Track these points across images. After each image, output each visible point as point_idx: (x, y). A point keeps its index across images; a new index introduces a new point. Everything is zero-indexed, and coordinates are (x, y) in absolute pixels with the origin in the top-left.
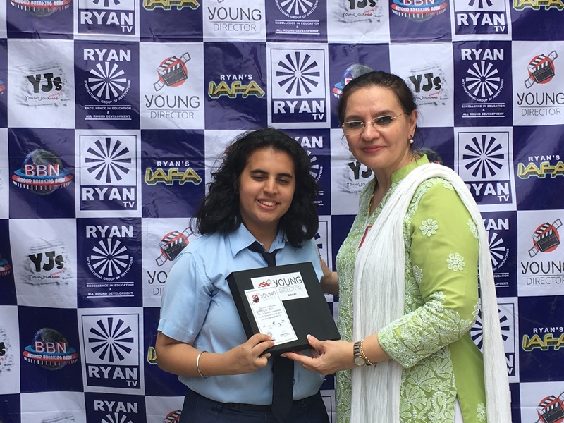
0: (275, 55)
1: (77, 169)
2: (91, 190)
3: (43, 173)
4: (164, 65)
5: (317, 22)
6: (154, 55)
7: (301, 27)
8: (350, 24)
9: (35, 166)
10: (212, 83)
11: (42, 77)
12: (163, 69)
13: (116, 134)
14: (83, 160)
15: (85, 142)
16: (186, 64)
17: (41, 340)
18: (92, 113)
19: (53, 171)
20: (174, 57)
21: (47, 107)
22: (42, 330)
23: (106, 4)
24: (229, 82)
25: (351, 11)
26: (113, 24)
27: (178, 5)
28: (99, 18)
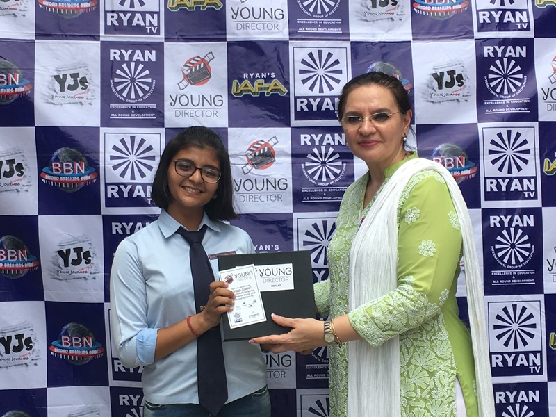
0: (298, 54)
1: (102, 166)
2: (116, 188)
3: (69, 171)
4: (188, 64)
5: (339, 21)
6: (179, 54)
7: (323, 25)
8: (371, 23)
9: (61, 163)
10: (235, 82)
11: (69, 76)
12: (187, 68)
13: (140, 132)
14: (108, 158)
15: (110, 140)
16: (209, 64)
17: (68, 335)
18: (117, 112)
19: (78, 169)
20: (198, 57)
21: (73, 106)
22: (68, 325)
23: (132, 5)
24: (252, 81)
25: (373, 10)
26: (138, 25)
27: (202, 6)
28: (125, 19)
